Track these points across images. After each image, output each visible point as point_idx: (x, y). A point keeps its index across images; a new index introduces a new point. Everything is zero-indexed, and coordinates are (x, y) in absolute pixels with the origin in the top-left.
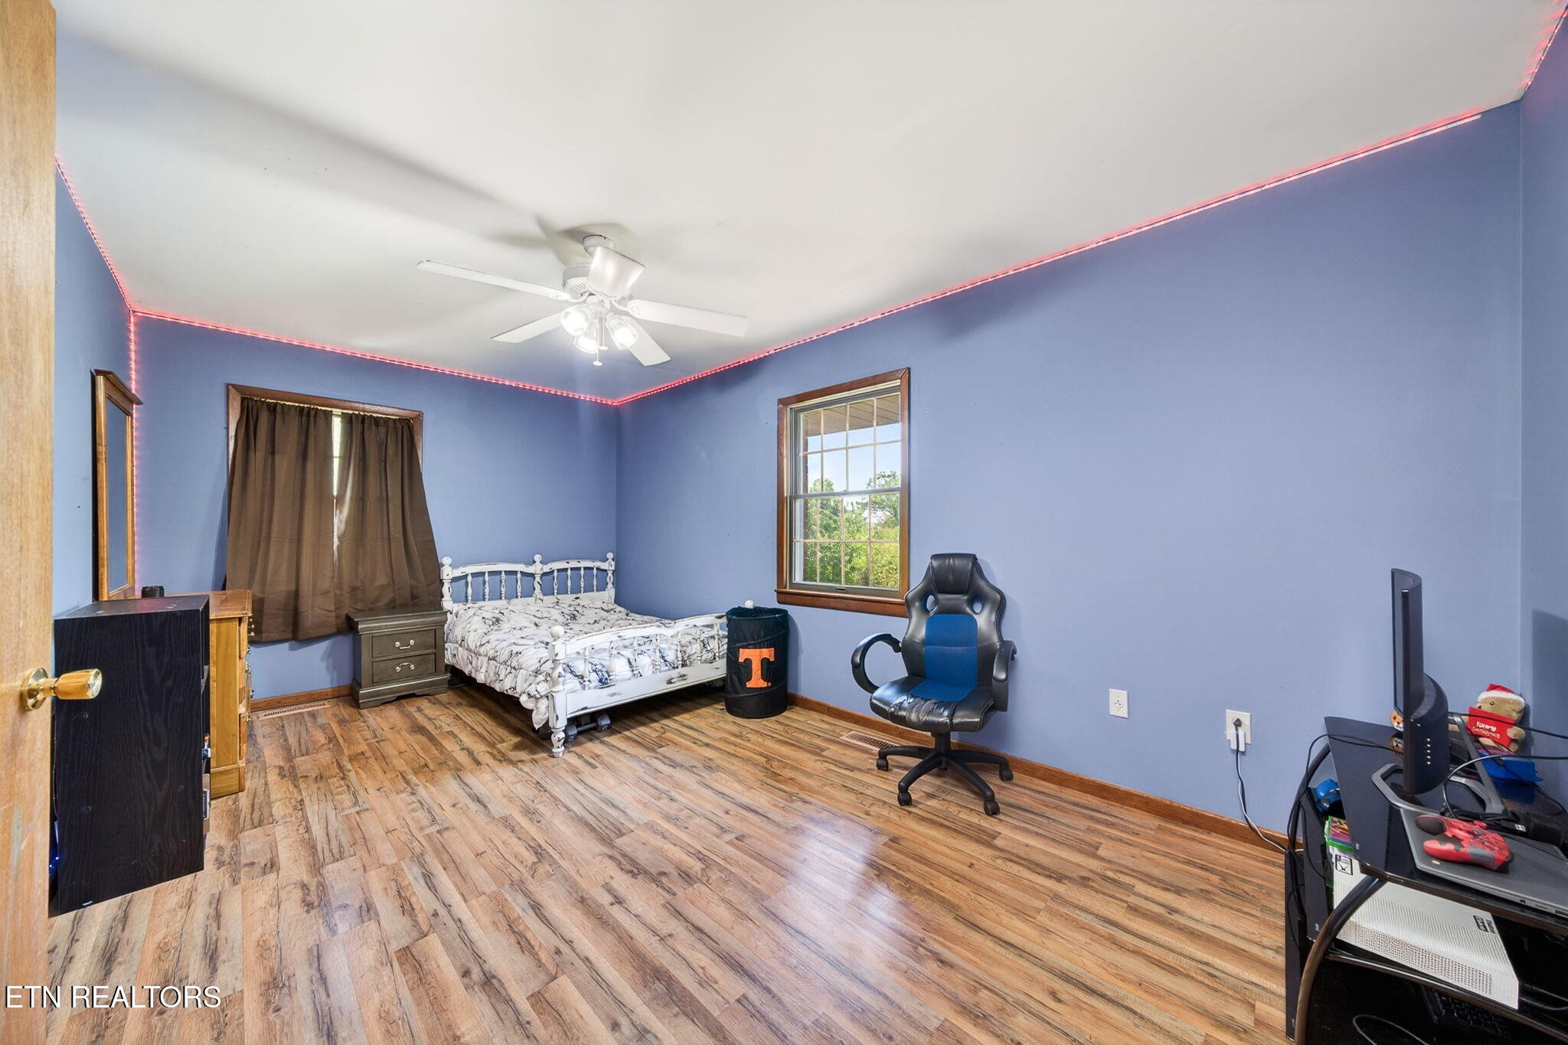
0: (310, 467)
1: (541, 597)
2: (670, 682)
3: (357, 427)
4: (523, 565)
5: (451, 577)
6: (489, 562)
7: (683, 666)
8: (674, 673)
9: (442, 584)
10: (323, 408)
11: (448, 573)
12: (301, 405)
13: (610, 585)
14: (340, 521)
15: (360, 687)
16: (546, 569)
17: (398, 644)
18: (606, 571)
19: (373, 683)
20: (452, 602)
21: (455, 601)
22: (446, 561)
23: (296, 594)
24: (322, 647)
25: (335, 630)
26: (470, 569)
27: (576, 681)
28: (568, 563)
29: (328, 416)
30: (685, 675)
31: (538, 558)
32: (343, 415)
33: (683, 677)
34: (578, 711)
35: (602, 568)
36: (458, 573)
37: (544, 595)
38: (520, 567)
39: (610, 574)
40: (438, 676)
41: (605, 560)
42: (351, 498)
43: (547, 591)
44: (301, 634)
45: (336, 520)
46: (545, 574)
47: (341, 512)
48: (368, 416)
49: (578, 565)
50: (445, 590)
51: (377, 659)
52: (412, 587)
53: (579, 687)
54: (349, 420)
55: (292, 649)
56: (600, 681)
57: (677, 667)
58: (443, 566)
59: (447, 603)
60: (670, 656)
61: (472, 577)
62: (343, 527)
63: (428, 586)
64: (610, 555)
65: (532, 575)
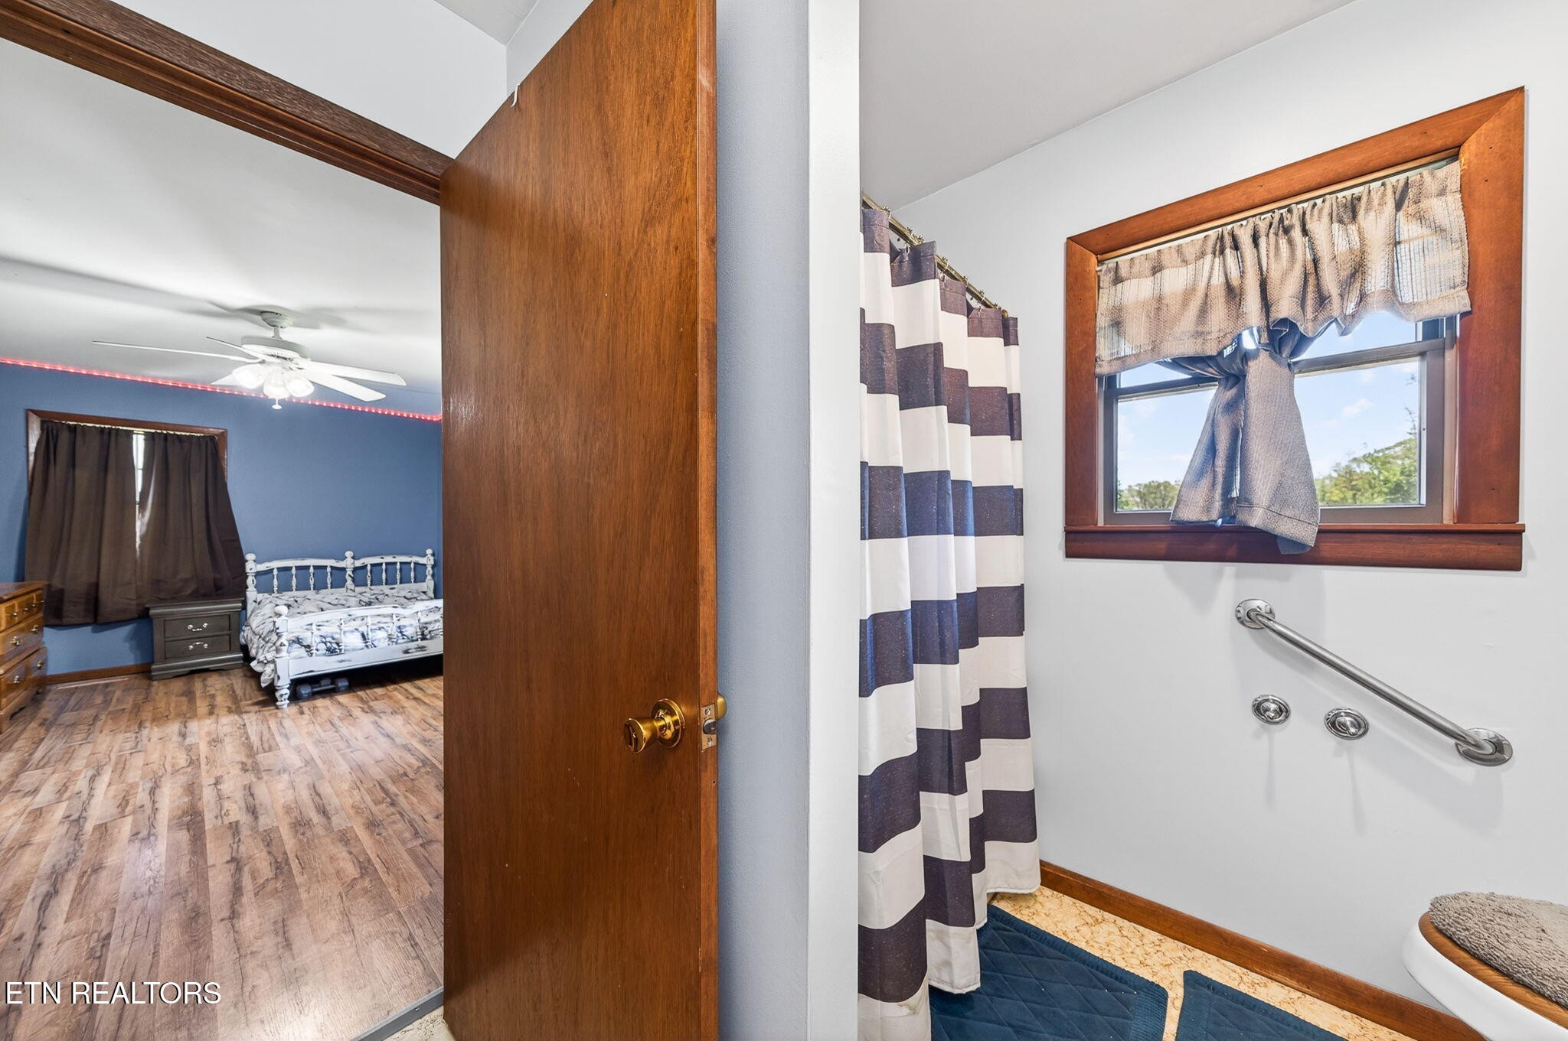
0: (110, 478)
1: (352, 587)
2: (406, 652)
3: (160, 444)
4: (333, 561)
5: (254, 570)
6: (295, 557)
7: (422, 639)
8: (413, 645)
9: (247, 577)
10: (125, 428)
11: (252, 567)
12: (102, 426)
13: (429, 577)
14: (142, 524)
15: (153, 663)
16: (358, 563)
17: (191, 626)
18: (425, 565)
19: (166, 659)
20: (256, 593)
21: (259, 592)
22: (250, 557)
23: (97, 585)
24: (125, 631)
25: (135, 615)
26: (275, 565)
27: (303, 650)
28: (382, 558)
29: (129, 435)
30: (424, 647)
31: (349, 554)
32: (146, 434)
33: (422, 648)
34: (304, 673)
35: (421, 562)
36: (262, 567)
37: (356, 586)
38: (330, 563)
39: (429, 568)
40: (232, 653)
41: (425, 555)
42: (153, 504)
43: (358, 582)
44: (101, 619)
45: (138, 524)
46: (355, 569)
47: (143, 516)
48: (171, 434)
49: (393, 560)
50: (249, 581)
51: (168, 639)
52: (215, 580)
53: (305, 654)
54: (150, 439)
55: (95, 631)
56: (328, 649)
57: (417, 640)
58: (247, 561)
59: (252, 594)
60: (409, 632)
61: (278, 571)
62: (144, 528)
63: (234, 579)
64: (429, 551)
65: (344, 569)
